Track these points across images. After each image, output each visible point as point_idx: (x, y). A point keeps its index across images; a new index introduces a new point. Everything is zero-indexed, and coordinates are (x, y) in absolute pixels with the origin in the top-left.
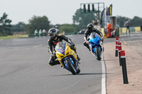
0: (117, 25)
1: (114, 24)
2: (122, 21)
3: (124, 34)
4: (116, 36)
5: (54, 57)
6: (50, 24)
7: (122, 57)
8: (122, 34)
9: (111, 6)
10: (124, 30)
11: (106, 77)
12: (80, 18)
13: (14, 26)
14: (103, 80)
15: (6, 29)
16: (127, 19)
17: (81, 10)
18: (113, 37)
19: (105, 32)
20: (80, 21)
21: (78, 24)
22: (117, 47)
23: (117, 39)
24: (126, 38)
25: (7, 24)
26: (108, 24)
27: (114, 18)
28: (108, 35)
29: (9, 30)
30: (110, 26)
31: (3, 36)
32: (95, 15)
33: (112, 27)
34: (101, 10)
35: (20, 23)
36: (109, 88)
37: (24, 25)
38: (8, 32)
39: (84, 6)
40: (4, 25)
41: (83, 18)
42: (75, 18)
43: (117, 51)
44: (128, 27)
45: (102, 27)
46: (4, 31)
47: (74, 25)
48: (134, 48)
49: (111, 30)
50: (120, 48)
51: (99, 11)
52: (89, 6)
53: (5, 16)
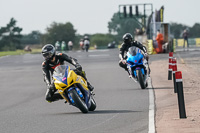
0: (171, 36)
1: (166, 33)
2: (177, 30)
3: (180, 48)
4: (170, 50)
5: (53, 90)
6: (77, 33)
7: (178, 80)
8: (178, 47)
9: (162, 8)
10: (181, 42)
11: (155, 109)
12: (119, 26)
13: (26, 36)
14: (151, 113)
15: (14, 41)
16: (185, 27)
17: (119, 13)
18: (164, 52)
19: (154, 46)
20: (118, 30)
21: (116, 33)
22: (170, 67)
23: (171, 55)
24: (184, 53)
25: (16, 33)
26: (158, 33)
27: (166, 25)
28: (158, 50)
29: (19, 42)
30: (160, 36)
31: (11, 50)
32: (140, 20)
33: (163, 39)
34: (148, 14)
35: (34, 33)
36: (159, 124)
37: (40, 35)
38: (17, 45)
39: (125, 8)
40: (12, 36)
41: (122, 25)
42: (111, 26)
43: (170, 72)
44: (186, 38)
45: (149, 38)
46: (12, 44)
47: (109, 36)
48: (195, 67)
49: (162, 43)
50: (175, 68)
51: (145, 16)
52: (131, 8)
53: (13, 22)
